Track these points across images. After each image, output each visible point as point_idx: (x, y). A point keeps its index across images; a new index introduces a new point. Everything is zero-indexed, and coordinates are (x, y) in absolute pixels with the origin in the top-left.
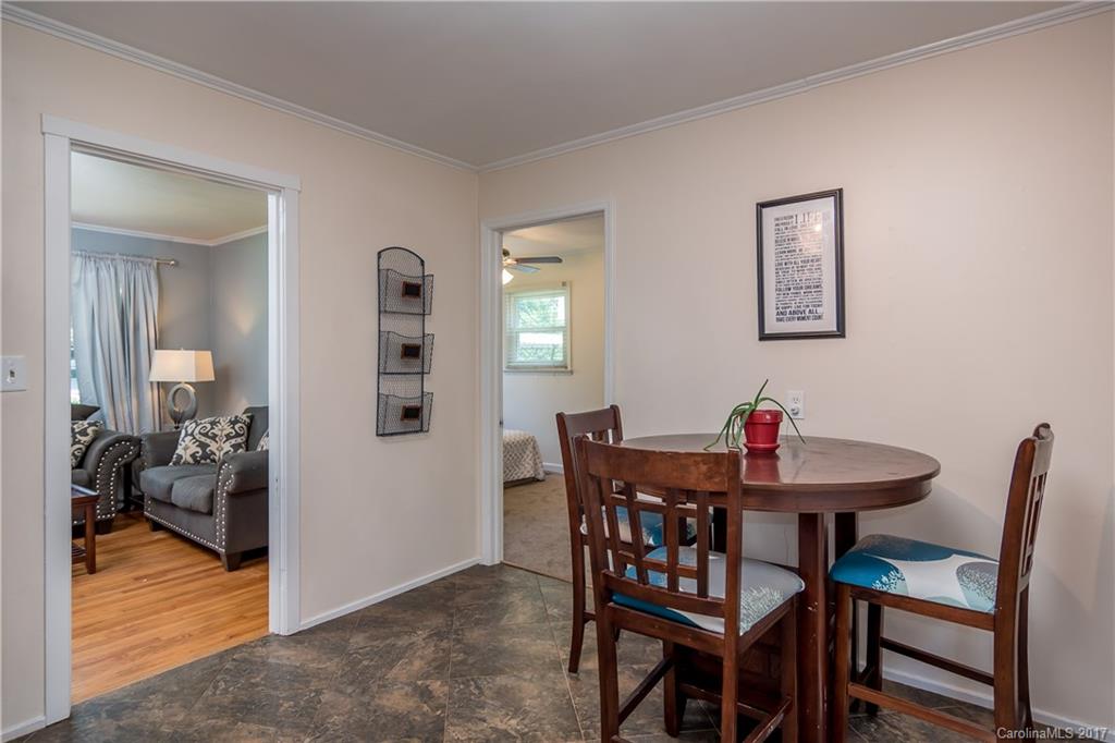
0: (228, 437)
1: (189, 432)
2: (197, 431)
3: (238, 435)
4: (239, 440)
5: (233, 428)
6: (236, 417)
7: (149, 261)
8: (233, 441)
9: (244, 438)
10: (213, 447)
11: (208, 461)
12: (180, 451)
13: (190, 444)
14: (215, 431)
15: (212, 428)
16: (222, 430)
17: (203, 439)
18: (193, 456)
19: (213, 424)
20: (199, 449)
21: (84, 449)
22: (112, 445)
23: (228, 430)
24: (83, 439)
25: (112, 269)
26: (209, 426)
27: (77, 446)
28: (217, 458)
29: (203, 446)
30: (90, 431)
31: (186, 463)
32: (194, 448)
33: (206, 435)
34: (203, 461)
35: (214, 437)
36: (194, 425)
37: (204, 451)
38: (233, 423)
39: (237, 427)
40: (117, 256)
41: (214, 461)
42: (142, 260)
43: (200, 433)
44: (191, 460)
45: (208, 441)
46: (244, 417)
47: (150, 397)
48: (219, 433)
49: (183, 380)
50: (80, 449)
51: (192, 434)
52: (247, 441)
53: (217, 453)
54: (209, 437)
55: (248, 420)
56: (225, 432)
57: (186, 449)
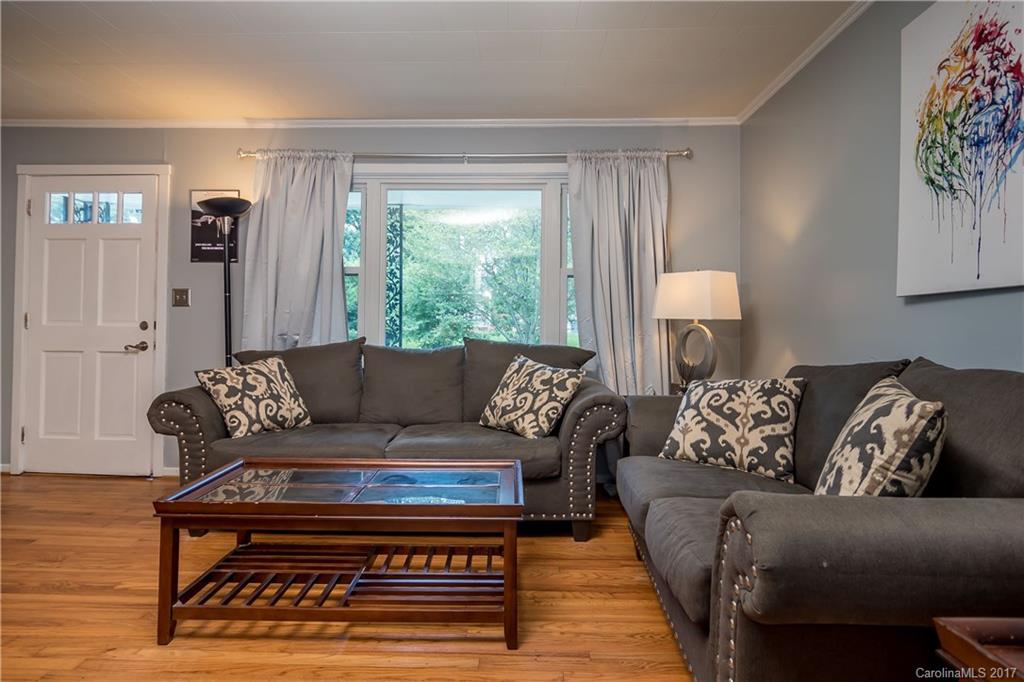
0: (759, 420)
1: (693, 402)
2: (704, 402)
3: (776, 419)
4: (779, 429)
5: (768, 403)
6: (774, 382)
7: (657, 154)
8: (768, 430)
9: (789, 426)
10: (731, 435)
11: (721, 461)
12: (676, 434)
13: (692, 424)
14: (736, 405)
15: (730, 399)
16: (747, 405)
17: (713, 417)
18: (696, 446)
19: (733, 391)
20: (705, 436)
21: (560, 409)
22: (590, 408)
23: (759, 406)
24: (561, 394)
25: (614, 171)
26: (725, 395)
27: (553, 404)
28: (736, 459)
29: (714, 430)
30: (569, 384)
31: (685, 458)
32: (697, 433)
33: (718, 410)
34: (711, 460)
35: (732, 417)
36: (700, 390)
37: (714, 440)
38: (769, 393)
39: (775, 400)
40: (620, 153)
41: (730, 462)
42: (649, 154)
43: (709, 406)
44: (692, 455)
45: (722, 423)
46: (789, 384)
47: (658, 343)
48: (741, 409)
49: (696, 318)
50: (556, 408)
51: (696, 407)
52: (794, 432)
53: (737, 448)
54: (725, 416)
55: (796, 391)
56: (753, 410)
57: (687, 433)
